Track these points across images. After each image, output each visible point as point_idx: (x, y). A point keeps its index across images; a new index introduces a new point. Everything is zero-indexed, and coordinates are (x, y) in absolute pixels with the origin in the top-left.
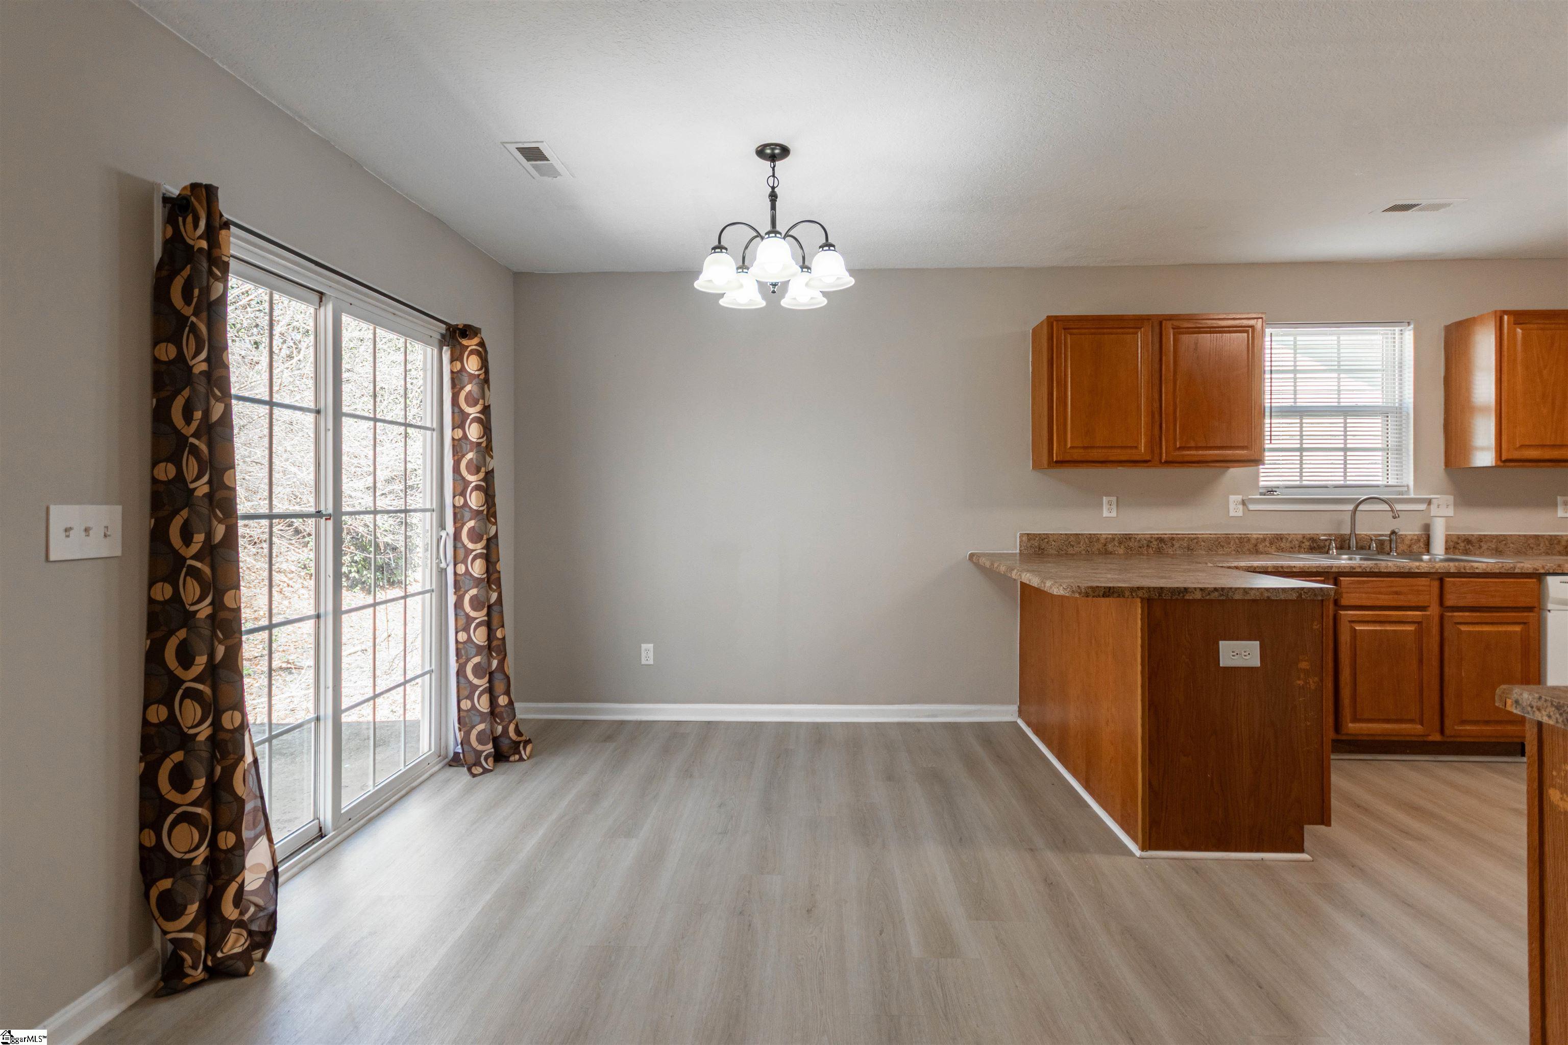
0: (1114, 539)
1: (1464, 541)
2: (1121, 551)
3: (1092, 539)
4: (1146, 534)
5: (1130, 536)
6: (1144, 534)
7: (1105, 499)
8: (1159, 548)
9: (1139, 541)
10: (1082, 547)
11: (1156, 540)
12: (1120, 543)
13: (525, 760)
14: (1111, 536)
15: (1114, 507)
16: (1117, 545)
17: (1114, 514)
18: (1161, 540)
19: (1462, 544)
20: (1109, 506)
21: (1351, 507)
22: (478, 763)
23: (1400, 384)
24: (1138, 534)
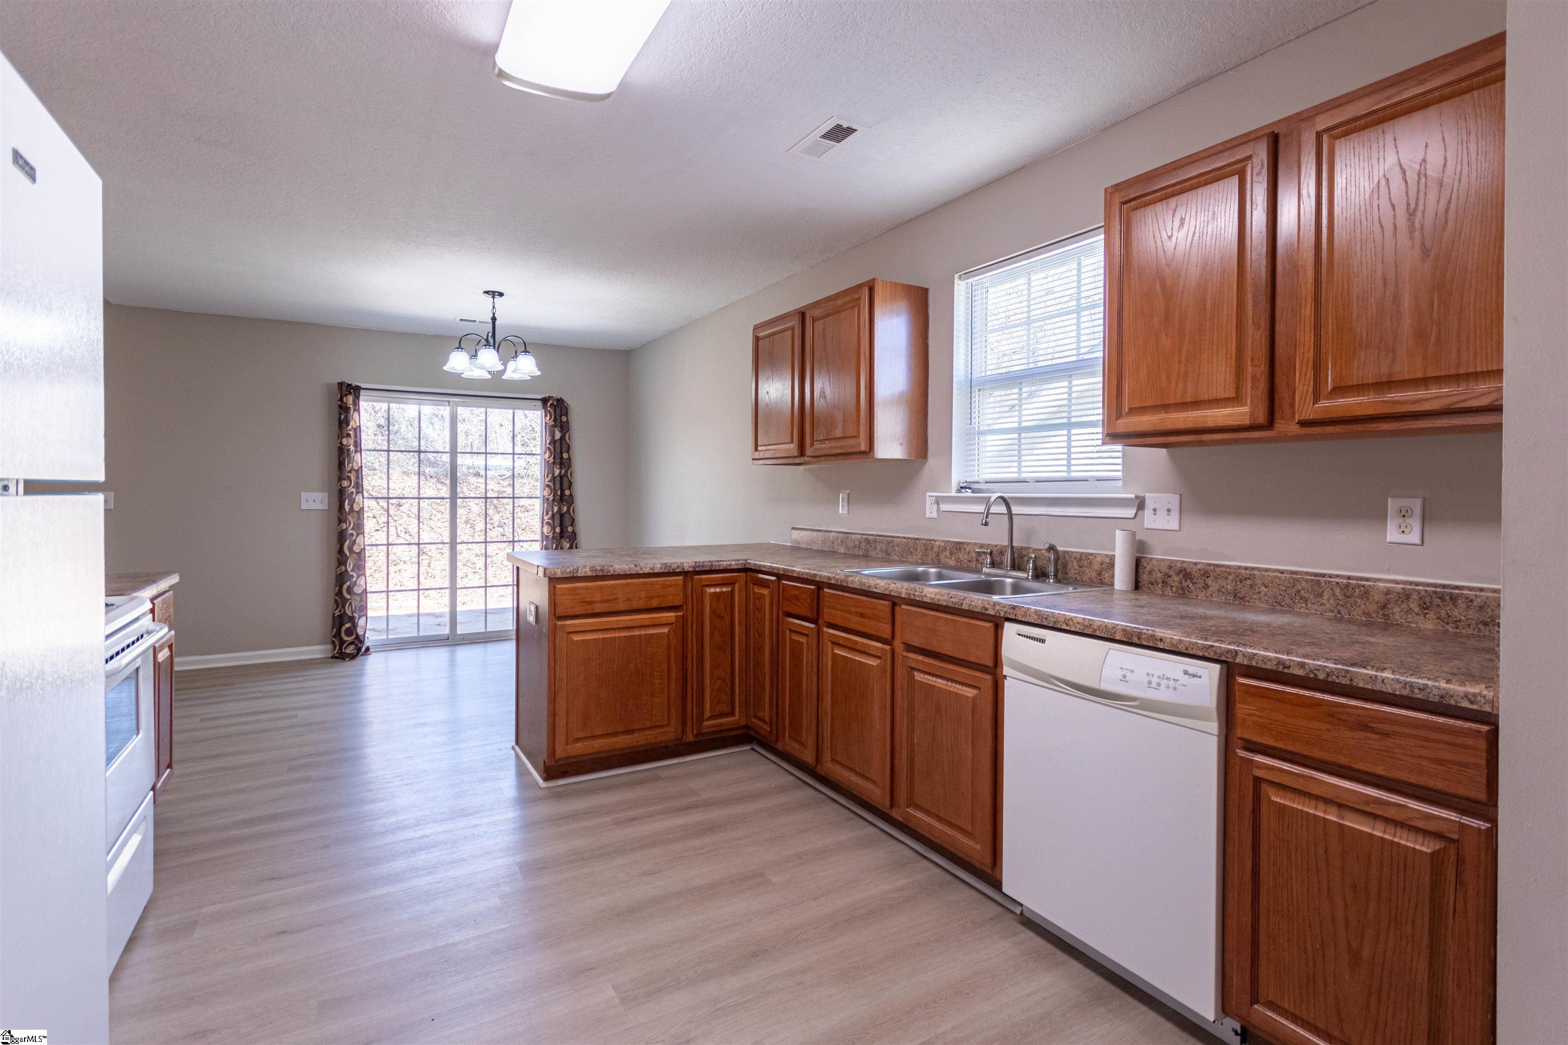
1: (1178, 574)
19: (1176, 579)
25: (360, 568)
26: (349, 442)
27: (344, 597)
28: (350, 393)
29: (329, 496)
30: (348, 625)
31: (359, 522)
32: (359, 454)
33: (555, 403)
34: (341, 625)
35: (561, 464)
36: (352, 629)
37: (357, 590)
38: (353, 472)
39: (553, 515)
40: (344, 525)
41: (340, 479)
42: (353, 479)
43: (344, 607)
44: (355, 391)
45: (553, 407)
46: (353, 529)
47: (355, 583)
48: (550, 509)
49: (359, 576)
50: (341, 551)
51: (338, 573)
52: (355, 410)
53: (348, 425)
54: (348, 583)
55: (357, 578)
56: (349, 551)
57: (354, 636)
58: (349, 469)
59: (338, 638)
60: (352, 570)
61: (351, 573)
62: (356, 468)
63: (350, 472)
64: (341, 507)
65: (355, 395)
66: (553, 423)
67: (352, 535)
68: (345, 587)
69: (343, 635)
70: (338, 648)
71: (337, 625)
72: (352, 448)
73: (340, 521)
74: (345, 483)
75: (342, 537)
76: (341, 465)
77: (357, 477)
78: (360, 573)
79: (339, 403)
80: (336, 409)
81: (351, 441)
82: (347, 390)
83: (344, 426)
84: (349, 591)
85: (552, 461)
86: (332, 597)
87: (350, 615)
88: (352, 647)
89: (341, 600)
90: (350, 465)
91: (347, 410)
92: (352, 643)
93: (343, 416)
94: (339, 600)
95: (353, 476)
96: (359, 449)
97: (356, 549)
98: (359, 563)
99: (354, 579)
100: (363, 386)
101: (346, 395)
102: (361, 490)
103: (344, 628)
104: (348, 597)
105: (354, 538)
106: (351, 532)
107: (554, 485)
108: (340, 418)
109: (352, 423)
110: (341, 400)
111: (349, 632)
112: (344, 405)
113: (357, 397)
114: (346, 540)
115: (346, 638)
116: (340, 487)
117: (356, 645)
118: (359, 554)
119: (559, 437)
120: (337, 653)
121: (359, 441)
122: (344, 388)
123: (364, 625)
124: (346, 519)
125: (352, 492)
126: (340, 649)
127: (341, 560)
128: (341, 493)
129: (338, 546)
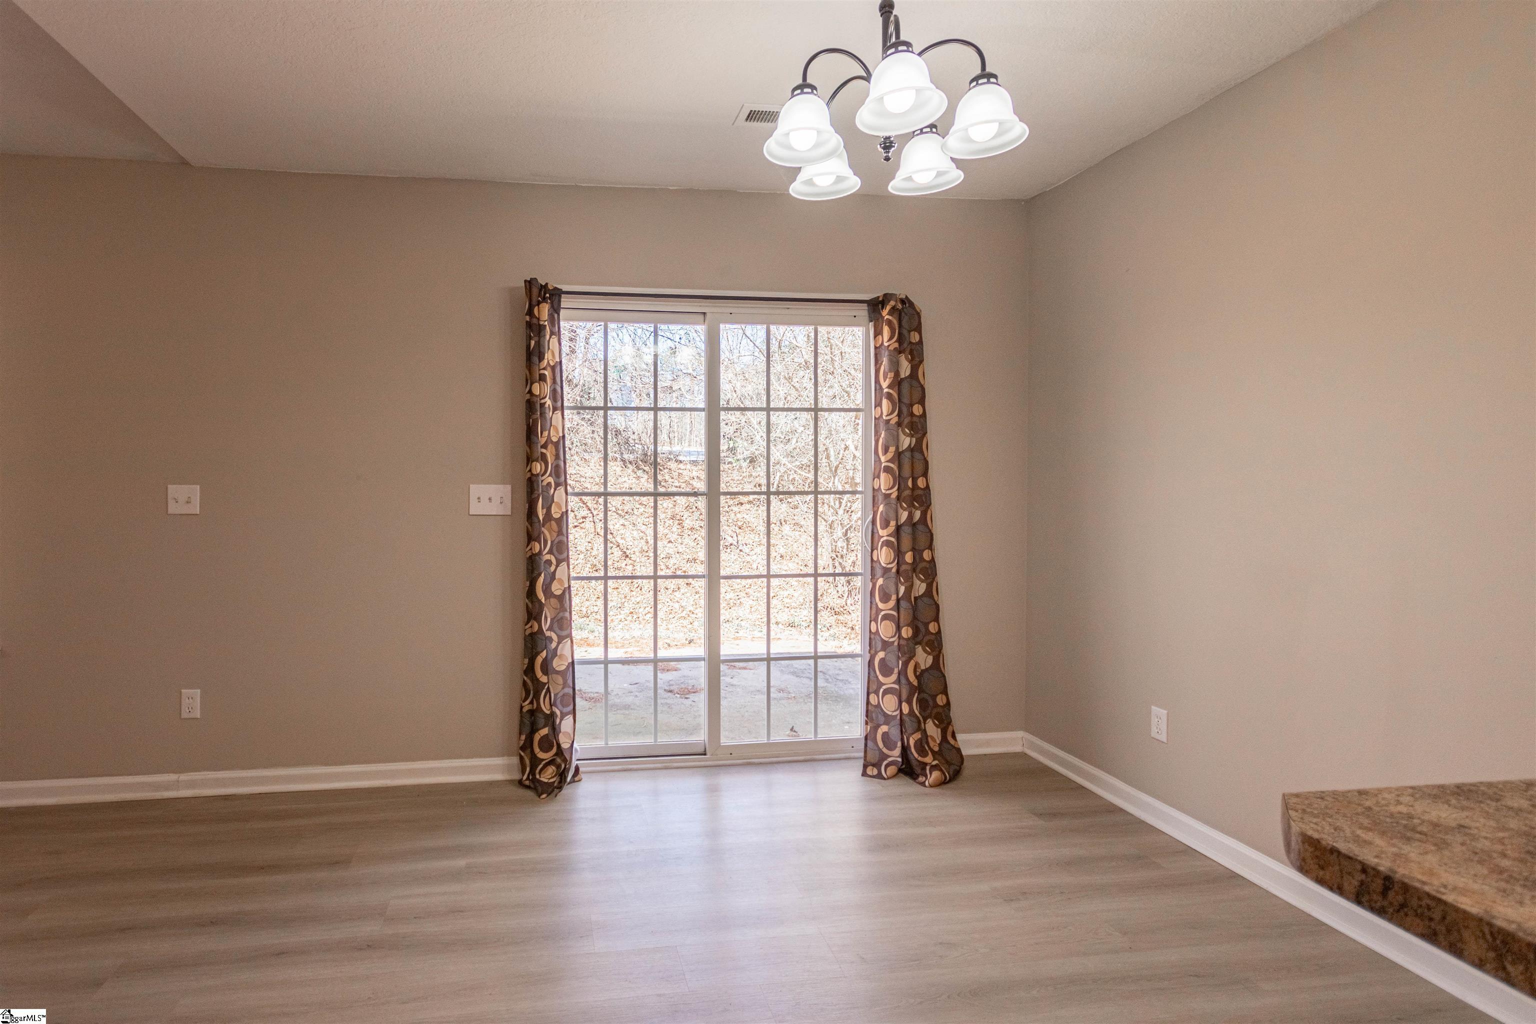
13: (925, 786)
22: (877, 765)
25: (563, 624)
26: (542, 390)
27: (538, 680)
28: (544, 299)
29: (513, 492)
30: (545, 731)
31: (561, 538)
32: (559, 413)
33: (900, 306)
34: (533, 730)
35: (912, 427)
36: (551, 737)
37: (559, 664)
38: (550, 446)
39: (898, 528)
40: (537, 545)
41: (529, 460)
42: (550, 459)
43: (537, 696)
44: (553, 296)
45: (896, 314)
46: (550, 552)
47: (555, 653)
48: (892, 515)
49: (561, 639)
50: (531, 593)
51: (528, 633)
52: (552, 333)
53: (541, 358)
54: (544, 654)
55: (559, 643)
56: (545, 592)
57: (554, 750)
58: (543, 441)
59: (529, 751)
60: (549, 629)
61: (548, 634)
62: (555, 439)
63: (545, 446)
64: (531, 513)
65: (552, 306)
66: (896, 345)
67: (549, 562)
68: (539, 660)
69: (537, 749)
70: (528, 769)
71: (527, 729)
72: (548, 402)
73: (531, 538)
74: (538, 467)
75: (532, 566)
76: (530, 433)
77: (557, 457)
78: (564, 633)
79: (528, 318)
80: (522, 329)
81: (547, 389)
82: (539, 295)
83: (535, 359)
84: (546, 668)
85: (895, 420)
86: (519, 677)
87: (548, 712)
88: (551, 769)
89: (532, 681)
90: (546, 434)
91: (540, 329)
92: (551, 762)
93: (533, 343)
94: (528, 681)
95: (549, 453)
96: (559, 404)
97: (556, 589)
98: (561, 614)
99: (554, 645)
100: (565, 288)
101: (539, 303)
102: (563, 478)
103: (537, 737)
104: (544, 679)
105: (553, 568)
106: (548, 557)
107: (900, 467)
108: (528, 346)
109: (548, 356)
110: (530, 312)
111: (548, 743)
112: (535, 321)
113: (556, 309)
114: (540, 575)
115: (541, 755)
116: (529, 475)
117: (558, 767)
118: (561, 598)
119: (908, 373)
120: (528, 779)
121: (559, 389)
122: (535, 291)
123: (571, 731)
124: (541, 532)
125: (549, 484)
126: (532, 772)
127: (533, 613)
128: (531, 483)
129: (528, 583)
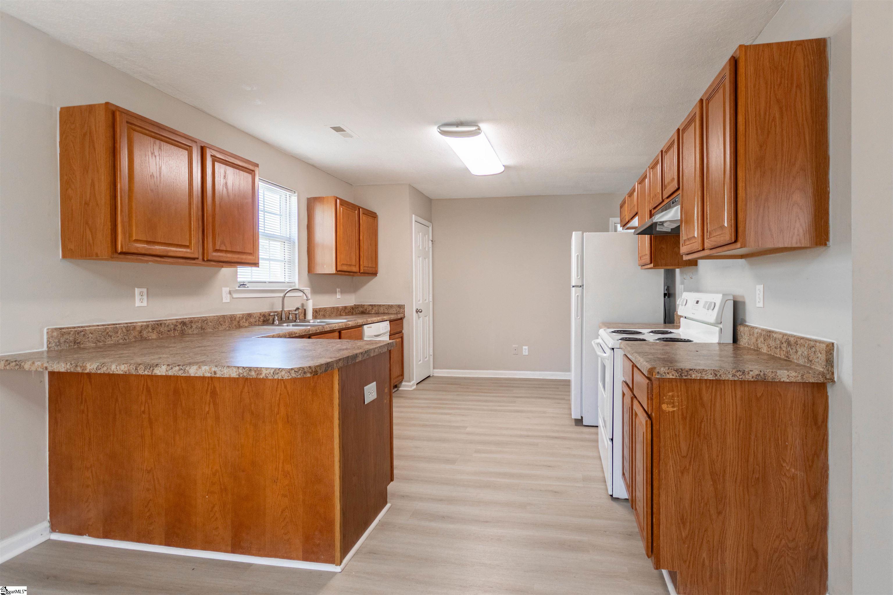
0: (148, 326)
2: (154, 336)
3: (129, 328)
4: (173, 320)
5: (161, 322)
6: (171, 320)
7: (137, 291)
8: (182, 331)
9: (168, 326)
10: (120, 335)
11: (180, 324)
12: (153, 329)
14: (145, 324)
15: (145, 297)
16: (151, 331)
17: (145, 304)
18: (183, 323)
20: (141, 297)
21: (282, 295)
23: (290, 225)
24: (166, 320)
